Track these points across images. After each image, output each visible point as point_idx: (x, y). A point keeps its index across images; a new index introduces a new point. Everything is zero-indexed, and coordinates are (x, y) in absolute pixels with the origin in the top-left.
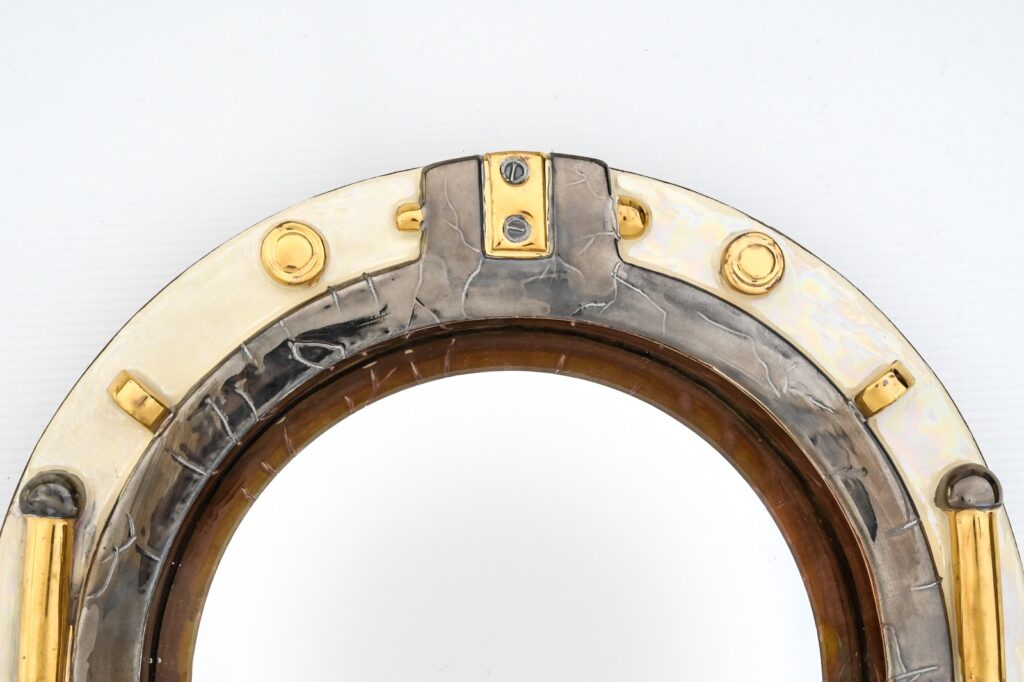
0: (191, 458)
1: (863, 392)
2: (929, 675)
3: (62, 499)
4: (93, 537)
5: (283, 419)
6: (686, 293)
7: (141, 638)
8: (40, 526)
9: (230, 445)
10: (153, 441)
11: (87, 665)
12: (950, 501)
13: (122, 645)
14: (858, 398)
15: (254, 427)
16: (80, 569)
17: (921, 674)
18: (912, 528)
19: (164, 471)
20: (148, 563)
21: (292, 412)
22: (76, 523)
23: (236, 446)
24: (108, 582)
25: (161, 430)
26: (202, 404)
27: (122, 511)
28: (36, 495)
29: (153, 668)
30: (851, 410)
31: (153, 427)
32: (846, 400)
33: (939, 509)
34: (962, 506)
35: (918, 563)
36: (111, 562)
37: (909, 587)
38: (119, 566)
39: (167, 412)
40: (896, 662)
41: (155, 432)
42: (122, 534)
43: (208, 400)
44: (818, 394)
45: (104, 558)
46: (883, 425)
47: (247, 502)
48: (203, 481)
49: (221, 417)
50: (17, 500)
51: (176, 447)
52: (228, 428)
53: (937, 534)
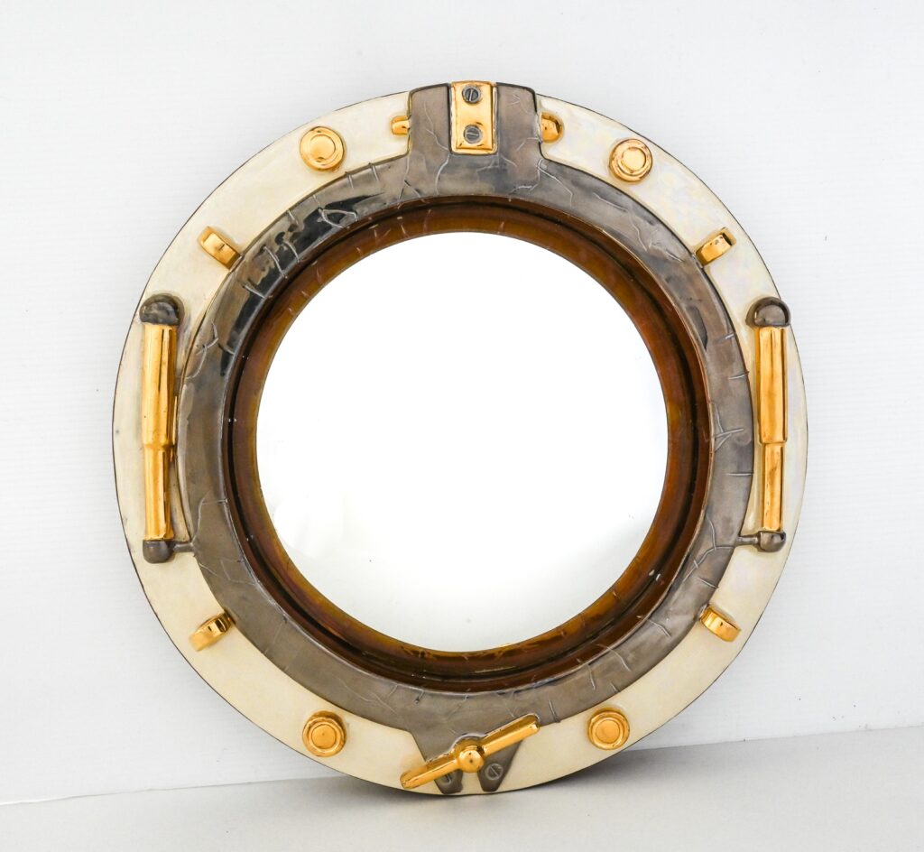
0: (258, 288)
1: (701, 248)
2: (738, 435)
3: (168, 313)
4: (190, 339)
5: (316, 262)
6: (586, 180)
7: (222, 405)
8: (153, 331)
9: (280, 278)
10: (229, 275)
11: (187, 422)
12: (756, 321)
13: (212, 408)
14: (698, 252)
15: (296, 266)
16: (181, 359)
17: (733, 434)
18: (730, 338)
19: (236, 294)
20: (226, 357)
21: (321, 258)
22: (177, 328)
23: (284, 279)
24: (200, 368)
25: (233, 267)
26: (261, 250)
27: (209, 321)
28: (151, 309)
29: (231, 425)
30: (694, 260)
31: (228, 265)
32: (690, 253)
33: (748, 327)
34: (764, 324)
35: (733, 361)
36: (202, 354)
37: (727, 377)
38: (207, 358)
39: (237, 255)
40: (717, 426)
41: (229, 269)
42: (209, 337)
43: (265, 248)
44: (672, 250)
45: (197, 352)
46: (715, 271)
47: (291, 318)
48: (262, 302)
49: (275, 260)
50: (138, 313)
51: (244, 279)
52: (279, 267)
53: (746, 343)
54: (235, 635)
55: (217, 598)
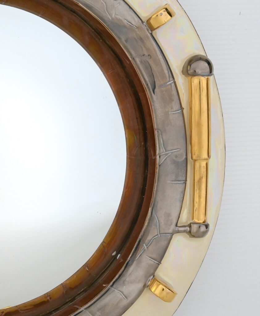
1: (150, 18)
2: (176, 153)
12: (189, 72)
14: (148, 21)
17: (172, 152)
18: (171, 84)
30: (144, 27)
32: (143, 22)
33: (184, 76)
34: (195, 74)
35: (173, 100)
37: (168, 112)
40: (161, 147)
44: (130, 19)
46: (160, 35)
53: (182, 87)
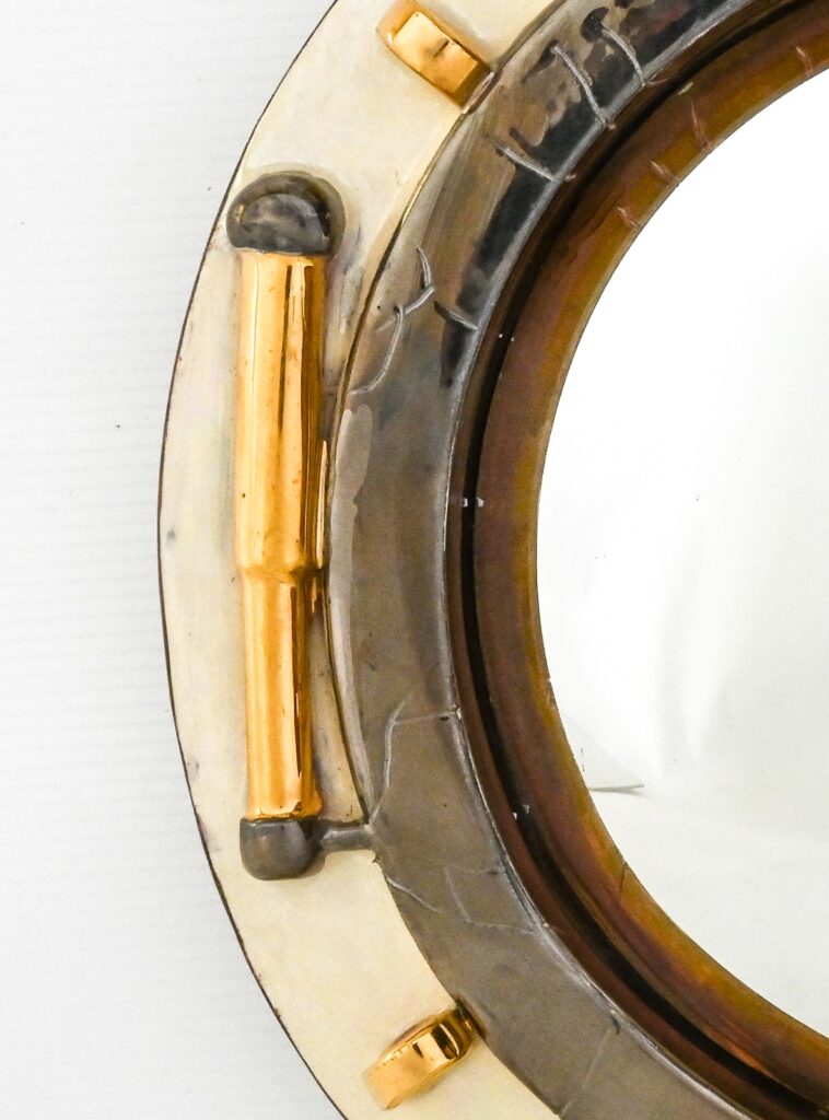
0: (534, 153)
3: (302, 222)
4: (359, 289)
5: (689, 86)
7: (446, 462)
8: (264, 269)
9: (594, 129)
10: (460, 121)
11: (355, 509)
13: (419, 471)
15: (638, 96)
16: (336, 345)
19: (480, 171)
20: (458, 335)
21: (704, 74)
22: (328, 262)
23: (605, 132)
24: (387, 366)
25: (473, 101)
26: (546, 57)
27: (409, 243)
28: (256, 215)
29: (469, 515)
31: (460, 96)
36: (392, 330)
38: (406, 338)
39: (483, 69)
41: (462, 105)
42: (409, 284)
43: (556, 49)
45: (378, 324)
47: (625, 233)
48: (549, 191)
49: (580, 82)
50: (223, 222)
51: (501, 131)
52: (592, 100)
54: (484, 1064)
55: (435, 969)
